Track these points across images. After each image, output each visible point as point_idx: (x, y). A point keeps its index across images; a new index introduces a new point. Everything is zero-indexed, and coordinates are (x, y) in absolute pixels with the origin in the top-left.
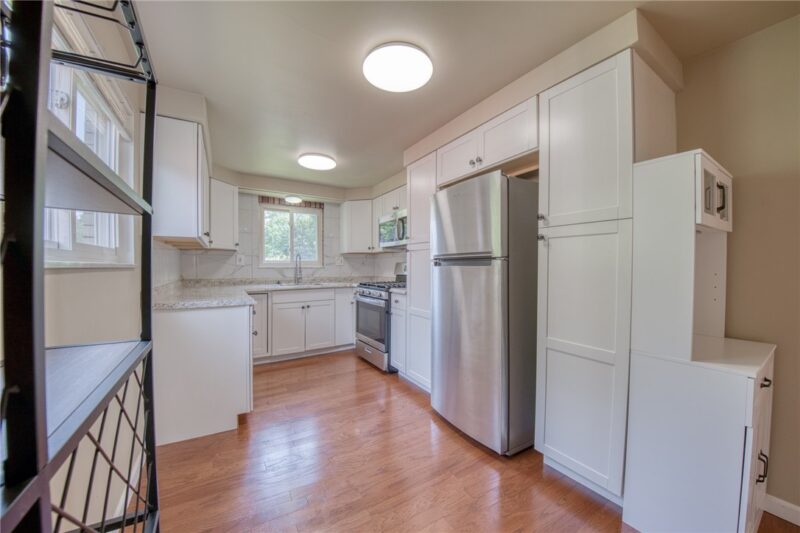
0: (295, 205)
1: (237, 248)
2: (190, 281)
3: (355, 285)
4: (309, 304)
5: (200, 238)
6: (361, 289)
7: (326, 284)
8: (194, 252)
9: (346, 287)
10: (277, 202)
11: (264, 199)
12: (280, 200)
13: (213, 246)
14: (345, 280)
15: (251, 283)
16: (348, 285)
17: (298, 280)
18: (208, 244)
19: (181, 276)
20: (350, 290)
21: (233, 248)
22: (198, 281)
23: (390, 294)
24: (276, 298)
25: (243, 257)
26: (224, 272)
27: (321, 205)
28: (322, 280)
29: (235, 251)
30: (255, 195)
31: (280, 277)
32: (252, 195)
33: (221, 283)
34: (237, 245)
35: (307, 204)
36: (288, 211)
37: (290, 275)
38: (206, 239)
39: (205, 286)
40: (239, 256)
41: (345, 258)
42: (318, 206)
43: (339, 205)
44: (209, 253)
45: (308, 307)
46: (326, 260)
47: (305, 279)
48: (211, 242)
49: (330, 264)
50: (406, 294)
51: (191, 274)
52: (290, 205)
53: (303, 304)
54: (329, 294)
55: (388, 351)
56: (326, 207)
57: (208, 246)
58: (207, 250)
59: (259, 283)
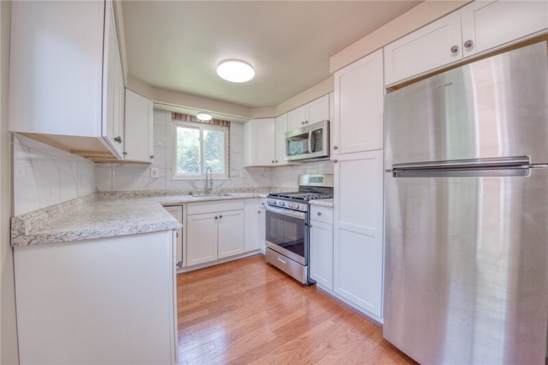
0: (205, 123)
1: (152, 161)
2: (105, 193)
3: (265, 195)
4: (220, 214)
5: (105, 139)
6: (272, 200)
7: (235, 195)
8: (110, 165)
9: (253, 197)
10: (188, 119)
11: (177, 116)
12: (191, 117)
13: (128, 158)
14: (248, 190)
15: (165, 194)
16: (256, 195)
17: (207, 191)
18: (122, 156)
19: (97, 189)
20: (257, 200)
21: (147, 160)
22: (113, 194)
23: (309, 205)
24: (191, 209)
25: (157, 170)
26: (139, 184)
27: (227, 124)
28: (229, 190)
29: (150, 163)
30: (169, 111)
31: (190, 188)
32: (165, 111)
33: (136, 195)
34: (152, 157)
35: (216, 122)
36: (199, 128)
37: (201, 186)
38: (116, 146)
39: (120, 198)
40: (153, 169)
41: (248, 171)
42: (225, 124)
43: (242, 124)
44: (125, 165)
45: (221, 217)
46: (232, 173)
47: (214, 190)
48: (125, 153)
49: (235, 176)
50: (333, 207)
51: (106, 186)
52: (200, 122)
53: (216, 215)
54: (240, 204)
55: (308, 264)
56: (232, 125)
57: (122, 158)
58: (122, 163)
59: (173, 194)
